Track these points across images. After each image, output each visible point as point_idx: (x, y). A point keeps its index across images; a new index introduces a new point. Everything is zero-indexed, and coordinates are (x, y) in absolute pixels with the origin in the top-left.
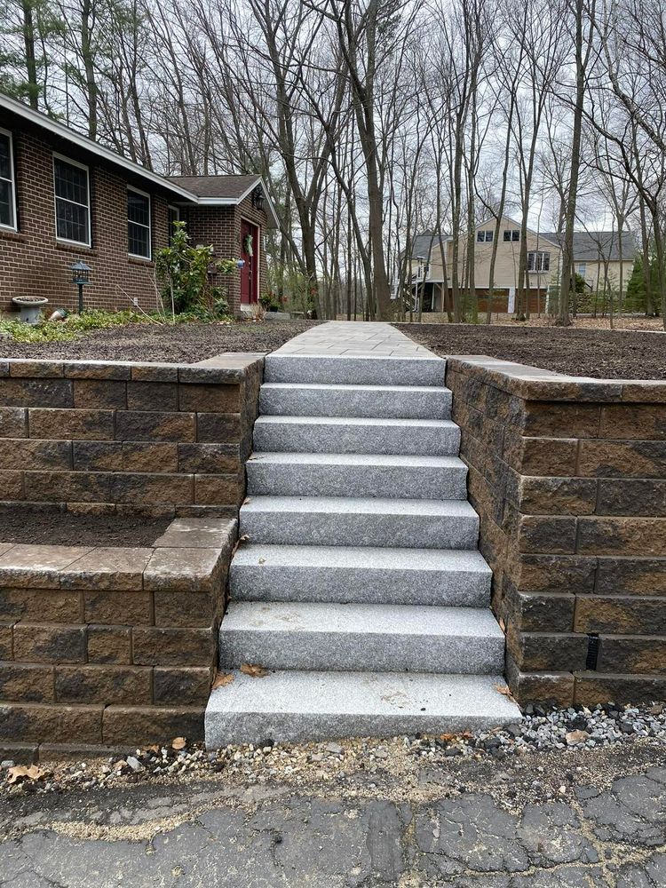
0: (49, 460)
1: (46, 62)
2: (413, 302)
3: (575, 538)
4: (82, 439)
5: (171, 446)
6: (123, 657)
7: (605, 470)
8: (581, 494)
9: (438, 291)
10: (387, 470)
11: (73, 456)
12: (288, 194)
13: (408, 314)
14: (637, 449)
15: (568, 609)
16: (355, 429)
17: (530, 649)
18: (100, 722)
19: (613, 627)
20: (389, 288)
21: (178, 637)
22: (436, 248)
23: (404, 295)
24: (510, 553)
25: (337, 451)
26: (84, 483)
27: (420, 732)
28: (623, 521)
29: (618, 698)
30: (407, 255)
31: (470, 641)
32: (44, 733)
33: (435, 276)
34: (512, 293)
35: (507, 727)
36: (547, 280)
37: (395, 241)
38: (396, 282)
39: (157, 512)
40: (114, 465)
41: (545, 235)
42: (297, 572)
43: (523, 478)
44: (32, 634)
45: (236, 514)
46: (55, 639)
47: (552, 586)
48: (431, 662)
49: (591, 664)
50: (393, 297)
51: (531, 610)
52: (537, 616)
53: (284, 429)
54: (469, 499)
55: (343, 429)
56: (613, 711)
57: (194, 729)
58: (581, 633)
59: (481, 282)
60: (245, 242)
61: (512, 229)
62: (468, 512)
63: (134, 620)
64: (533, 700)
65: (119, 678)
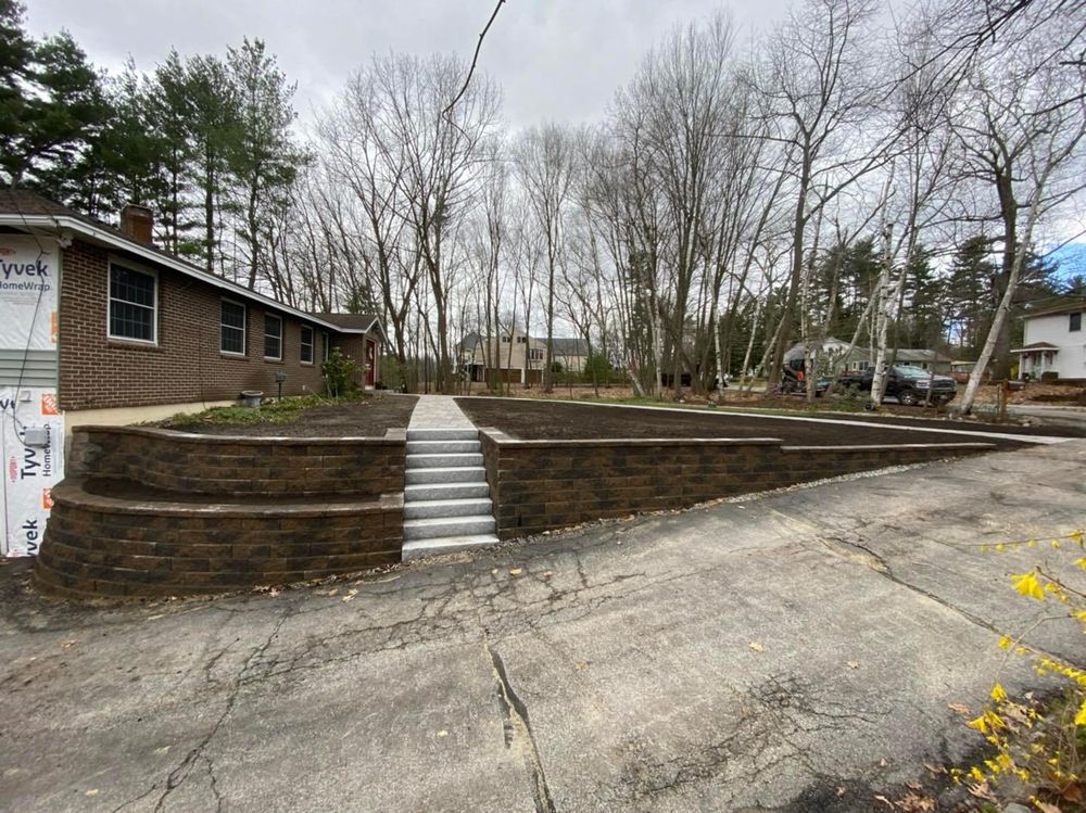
0: (331, 475)
1: (222, 226)
2: (466, 375)
3: (514, 488)
4: (345, 467)
5: (379, 468)
6: (373, 536)
7: (522, 467)
8: (515, 474)
9: (481, 370)
10: (458, 472)
11: (341, 474)
12: (386, 310)
13: (463, 383)
14: (531, 461)
15: (513, 509)
16: (445, 458)
17: (501, 521)
18: (366, 558)
19: (525, 513)
20: (452, 367)
21: (391, 528)
22: (478, 346)
23: (460, 371)
24: (496, 497)
25: (439, 466)
26: (345, 483)
27: (469, 549)
28: (527, 482)
29: (526, 534)
30: (462, 347)
31: (485, 523)
32: (347, 564)
33: (478, 361)
34: (523, 372)
35: (496, 545)
36: (541, 365)
37: (454, 336)
38: (456, 364)
39: (375, 491)
40: (357, 476)
41: (539, 339)
42: (428, 508)
43: (499, 471)
44: (341, 532)
45: (403, 491)
46: (350, 533)
47: (508, 502)
48: (473, 531)
49: (520, 525)
50: (454, 372)
51: (502, 510)
52: (504, 512)
53: (418, 459)
54: (486, 480)
55: (441, 458)
56: (525, 537)
57: (397, 558)
58: (516, 515)
59: (504, 365)
60: (368, 352)
61: (522, 336)
62: (486, 485)
63: (377, 524)
64: (502, 537)
65: (372, 543)
